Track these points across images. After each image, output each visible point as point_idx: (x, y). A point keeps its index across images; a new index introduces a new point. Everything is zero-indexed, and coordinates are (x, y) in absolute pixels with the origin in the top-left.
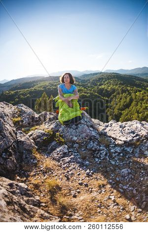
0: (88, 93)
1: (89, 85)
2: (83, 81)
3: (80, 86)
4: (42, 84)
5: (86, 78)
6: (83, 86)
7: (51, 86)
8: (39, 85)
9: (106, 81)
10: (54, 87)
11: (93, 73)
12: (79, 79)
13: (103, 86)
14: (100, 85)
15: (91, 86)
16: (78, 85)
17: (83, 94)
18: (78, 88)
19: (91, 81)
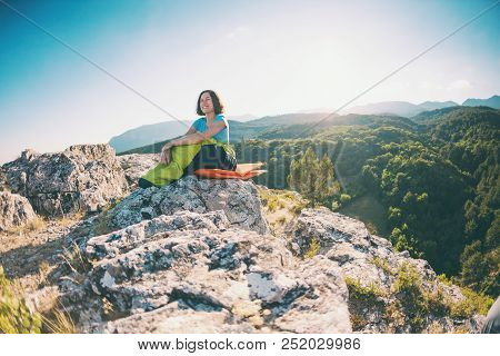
0: (429, 159)
1: (434, 138)
2: (422, 129)
3: (415, 140)
4: (333, 130)
5: (428, 122)
6: (422, 140)
7: (352, 138)
8: (327, 133)
9: (468, 128)
10: (359, 140)
12: (413, 124)
13: (462, 143)
14: (457, 139)
15: (438, 142)
16: (412, 138)
17: (420, 159)
18: (411, 145)
19: (437, 128)
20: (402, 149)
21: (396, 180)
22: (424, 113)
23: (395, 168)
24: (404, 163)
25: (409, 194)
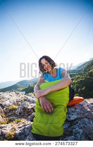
0: (83, 78)
1: (83, 72)
2: (79, 71)
3: (78, 75)
5: (80, 69)
6: (79, 74)
9: (92, 66)
11: (82, 64)
12: (76, 71)
13: (91, 71)
14: (89, 70)
15: (84, 73)
16: (76, 75)
17: (80, 79)
18: (77, 76)
19: (83, 70)
20: (74, 78)
21: (75, 87)
22: (78, 67)
23: (74, 84)
24: (76, 82)
25: (80, 89)
